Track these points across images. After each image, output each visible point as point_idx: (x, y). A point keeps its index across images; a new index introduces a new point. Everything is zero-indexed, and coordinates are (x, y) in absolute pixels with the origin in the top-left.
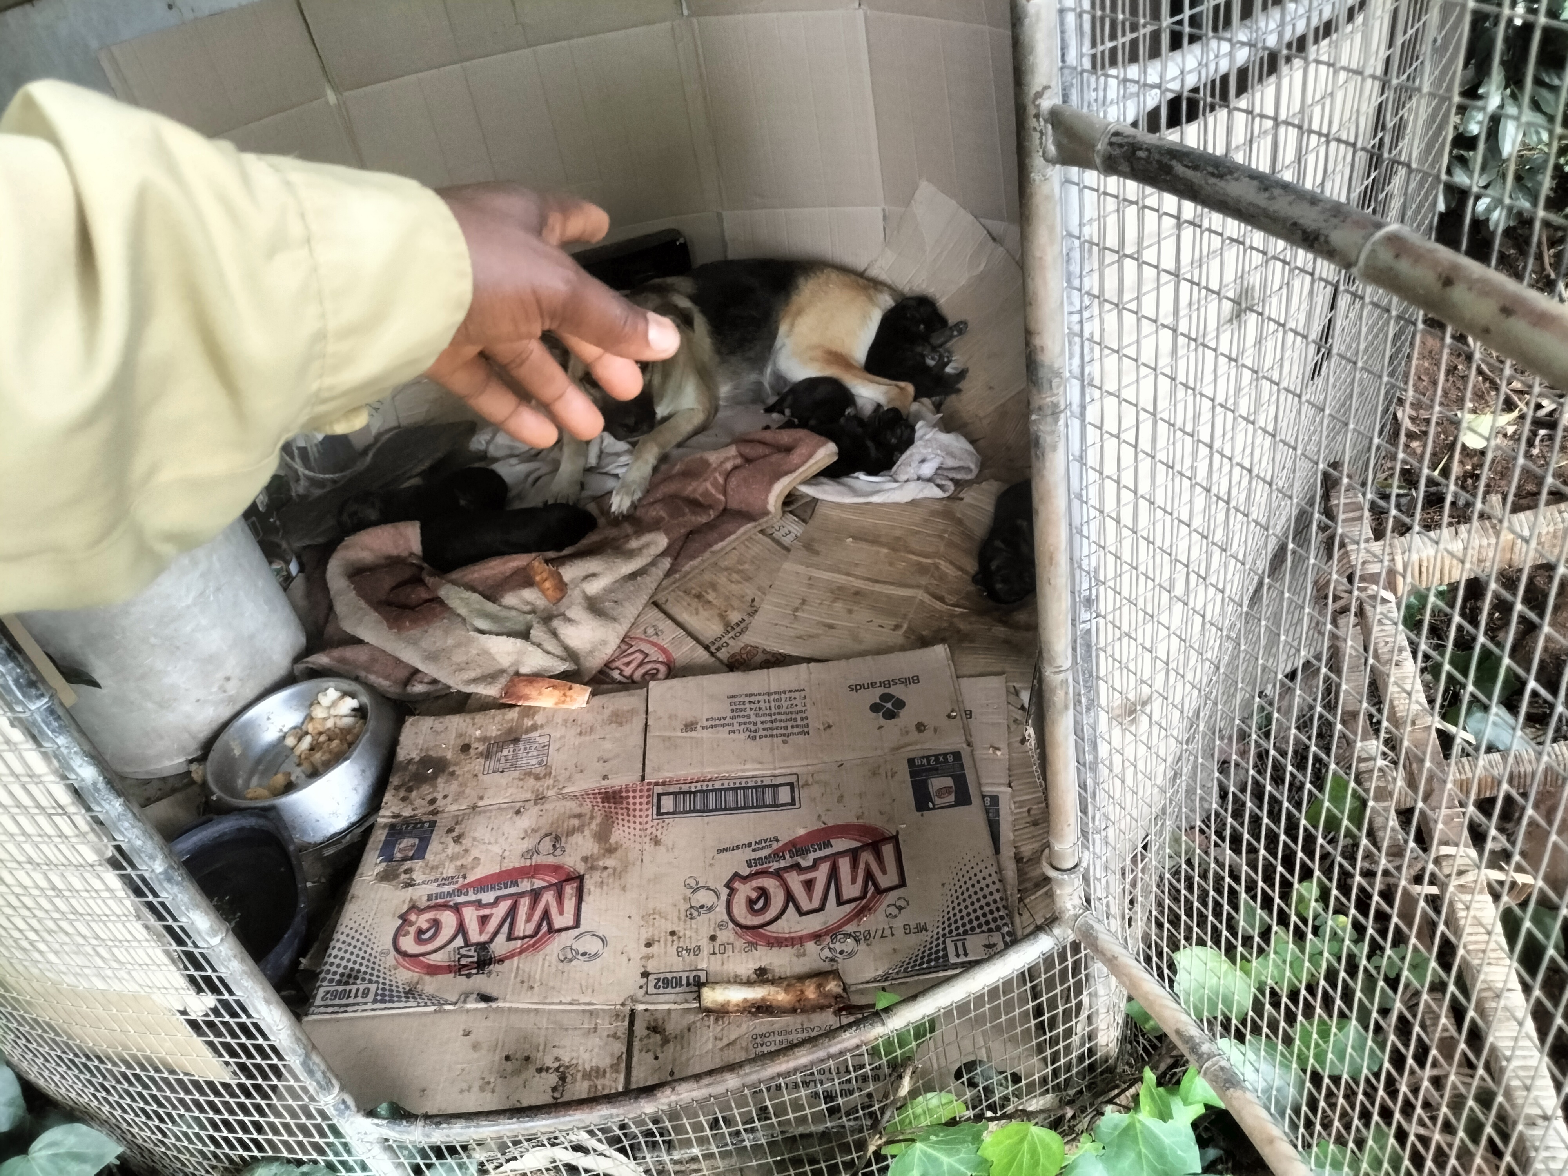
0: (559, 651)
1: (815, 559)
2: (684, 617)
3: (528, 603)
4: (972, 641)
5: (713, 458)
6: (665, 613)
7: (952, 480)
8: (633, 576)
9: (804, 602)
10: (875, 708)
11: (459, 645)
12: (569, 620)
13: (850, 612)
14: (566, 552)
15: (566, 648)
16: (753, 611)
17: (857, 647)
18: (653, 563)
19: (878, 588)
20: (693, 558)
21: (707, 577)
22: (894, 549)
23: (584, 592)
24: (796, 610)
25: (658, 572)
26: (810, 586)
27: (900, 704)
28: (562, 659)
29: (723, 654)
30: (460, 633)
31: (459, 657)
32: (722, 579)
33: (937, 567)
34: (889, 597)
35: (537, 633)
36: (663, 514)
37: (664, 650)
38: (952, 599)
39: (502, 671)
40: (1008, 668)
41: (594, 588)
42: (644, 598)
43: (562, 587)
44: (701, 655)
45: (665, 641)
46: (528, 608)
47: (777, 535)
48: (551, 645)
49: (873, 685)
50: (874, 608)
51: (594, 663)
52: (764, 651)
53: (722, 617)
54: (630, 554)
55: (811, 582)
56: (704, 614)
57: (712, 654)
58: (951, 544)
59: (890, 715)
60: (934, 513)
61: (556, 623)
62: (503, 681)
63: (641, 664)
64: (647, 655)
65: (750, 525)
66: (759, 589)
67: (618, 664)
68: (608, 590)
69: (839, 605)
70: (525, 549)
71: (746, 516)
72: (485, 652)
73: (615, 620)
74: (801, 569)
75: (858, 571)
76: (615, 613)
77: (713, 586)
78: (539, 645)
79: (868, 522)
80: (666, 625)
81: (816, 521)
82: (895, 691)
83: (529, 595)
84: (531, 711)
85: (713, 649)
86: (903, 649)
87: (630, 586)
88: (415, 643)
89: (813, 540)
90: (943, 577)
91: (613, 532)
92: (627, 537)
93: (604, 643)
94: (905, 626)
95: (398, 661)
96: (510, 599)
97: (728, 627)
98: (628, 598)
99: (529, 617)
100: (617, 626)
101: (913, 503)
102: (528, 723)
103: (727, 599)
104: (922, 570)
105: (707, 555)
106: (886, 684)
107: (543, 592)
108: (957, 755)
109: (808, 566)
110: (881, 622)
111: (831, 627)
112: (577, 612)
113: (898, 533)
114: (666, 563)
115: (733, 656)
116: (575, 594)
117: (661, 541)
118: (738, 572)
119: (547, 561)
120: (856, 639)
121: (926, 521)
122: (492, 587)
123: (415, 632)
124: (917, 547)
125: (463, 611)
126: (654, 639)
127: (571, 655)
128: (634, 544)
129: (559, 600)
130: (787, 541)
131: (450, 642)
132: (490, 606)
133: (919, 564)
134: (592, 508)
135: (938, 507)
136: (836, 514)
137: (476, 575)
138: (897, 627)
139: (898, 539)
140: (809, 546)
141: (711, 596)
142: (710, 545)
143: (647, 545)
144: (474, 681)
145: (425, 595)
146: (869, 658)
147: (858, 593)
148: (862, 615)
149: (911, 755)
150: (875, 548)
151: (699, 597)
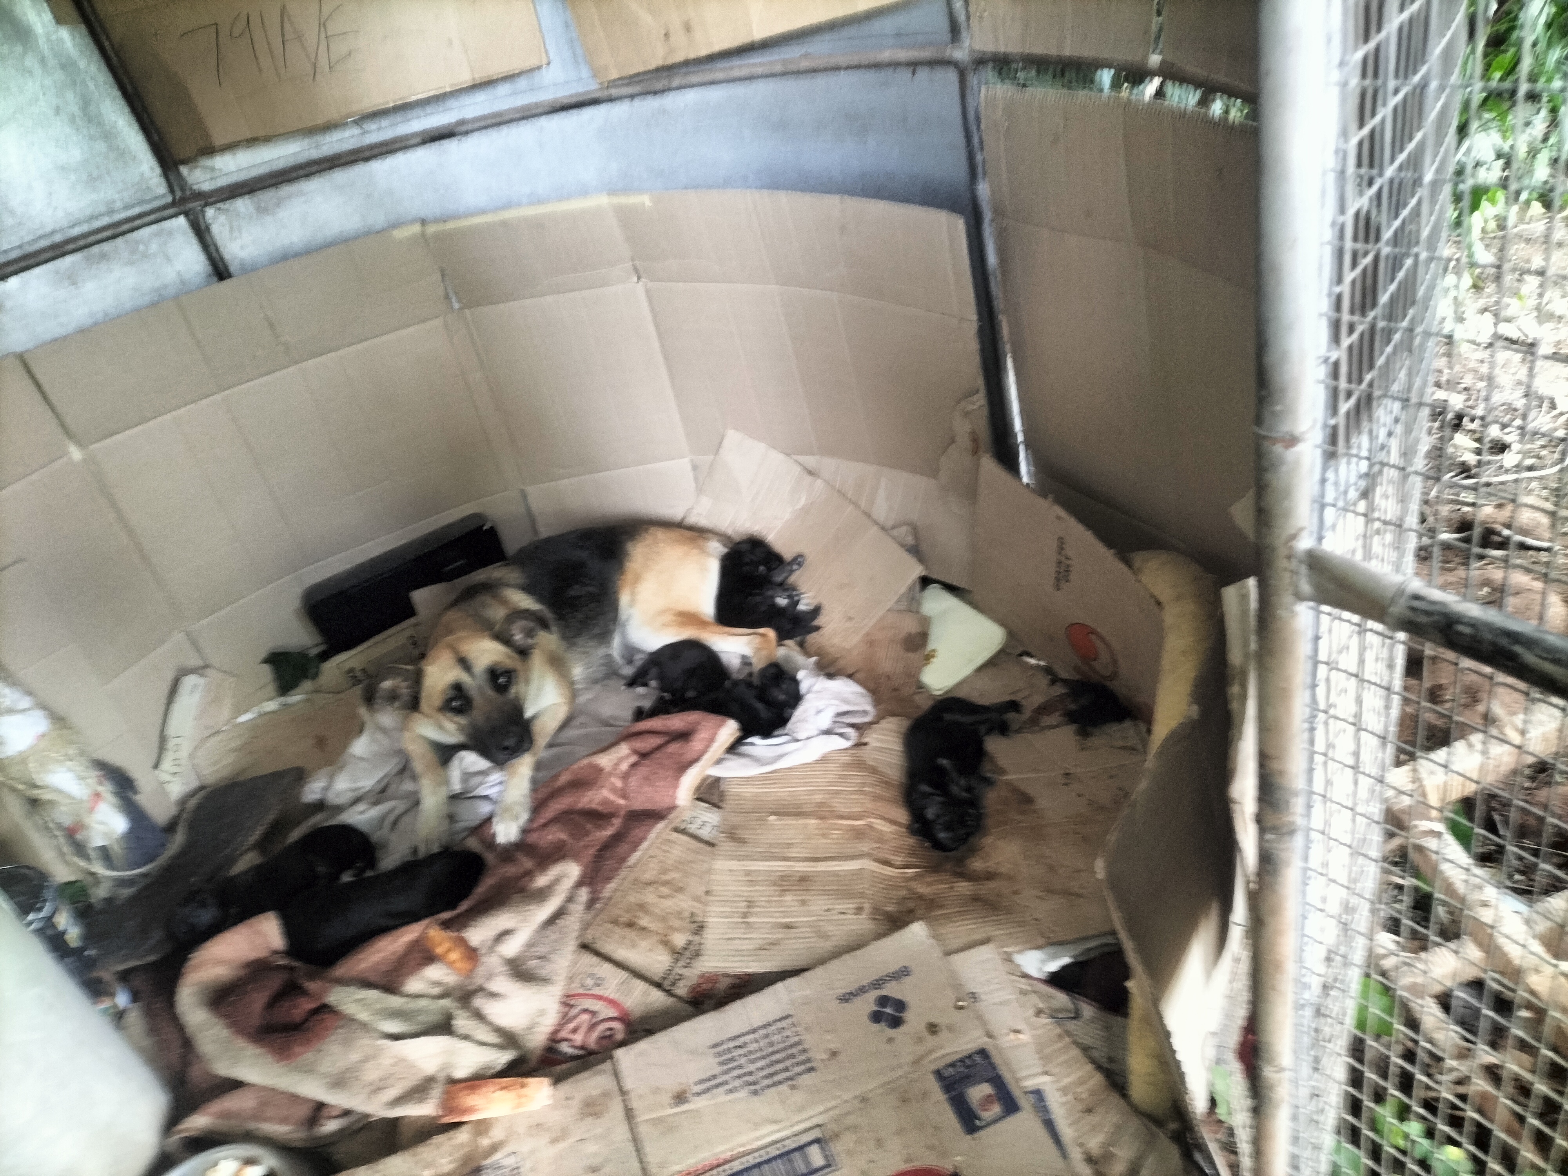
0: (492, 1038)
1: (744, 850)
2: (622, 953)
3: (437, 984)
4: (941, 907)
5: (605, 761)
6: (597, 953)
7: (853, 726)
8: (551, 921)
9: (750, 904)
10: (876, 1017)
11: (366, 1060)
12: (493, 995)
13: (803, 903)
14: (464, 906)
15: (500, 1031)
16: (700, 928)
17: (829, 945)
18: (570, 899)
19: (822, 867)
20: (609, 879)
21: (633, 898)
22: (822, 818)
23: (501, 957)
24: (745, 915)
25: (578, 909)
26: (752, 883)
27: (900, 1005)
28: (501, 1047)
29: (682, 990)
30: (365, 1044)
31: (371, 1074)
32: (650, 897)
33: (870, 827)
34: (836, 874)
35: (462, 1022)
36: (563, 836)
37: (612, 1002)
38: (898, 860)
39: (430, 1081)
40: (992, 931)
41: (511, 948)
42: (571, 945)
43: (472, 954)
44: (657, 998)
45: (610, 990)
46: (436, 991)
47: (693, 828)
48: (483, 1034)
49: (862, 990)
50: (826, 893)
51: (537, 1039)
52: (727, 975)
53: (666, 943)
54: (542, 895)
55: (751, 878)
56: (644, 944)
57: (669, 992)
58: (877, 798)
59: (896, 1022)
60: (847, 766)
61: (479, 1002)
62: (437, 1092)
63: (592, 1027)
64: (593, 1013)
65: (661, 825)
66: (697, 899)
67: (563, 1034)
68: (530, 945)
69: (789, 898)
70: (413, 917)
71: (654, 816)
72: (401, 1061)
73: (545, 981)
74: (734, 865)
75: (793, 853)
76: (543, 973)
77: (642, 907)
78: (466, 1037)
79: (781, 792)
80: (606, 969)
81: (728, 805)
82: (891, 990)
83: (435, 973)
84: (482, 1126)
85: (667, 985)
86: (879, 936)
87: (552, 934)
88: (309, 1070)
89: (734, 827)
90: (881, 839)
91: (510, 870)
92: (529, 874)
93: (542, 1013)
94: (867, 906)
95: (295, 1098)
96: (414, 985)
97: (677, 954)
98: (554, 951)
99: (445, 1003)
100: (550, 988)
101: (824, 760)
102: (485, 1142)
103: (663, 919)
104: (859, 834)
105: (623, 873)
106: (877, 984)
107: (450, 964)
108: (983, 1052)
109: (741, 858)
110: (839, 908)
111: (788, 926)
112: (501, 984)
113: (818, 798)
114: (584, 894)
115: (693, 989)
116: (492, 962)
117: (571, 871)
118: (665, 883)
119: (446, 925)
120: (824, 936)
121: (841, 777)
122: (388, 973)
123: (308, 1056)
124: (844, 810)
125: (363, 1016)
126: (596, 991)
127: (508, 1039)
128: (542, 881)
129: (471, 971)
130: (705, 833)
131: (354, 1056)
132: (394, 1001)
133: (853, 829)
134: (473, 844)
135: (846, 759)
136: (748, 791)
137: (363, 965)
138: (859, 910)
139: (821, 804)
140: (733, 835)
141: (644, 921)
142: (623, 860)
143: (557, 881)
144: (399, 1101)
145: (308, 1005)
146: (846, 957)
147: (804, 879)
148: (819, 904)
149: (934, 1066)
150: (802, 821)
151: (630, 925)
